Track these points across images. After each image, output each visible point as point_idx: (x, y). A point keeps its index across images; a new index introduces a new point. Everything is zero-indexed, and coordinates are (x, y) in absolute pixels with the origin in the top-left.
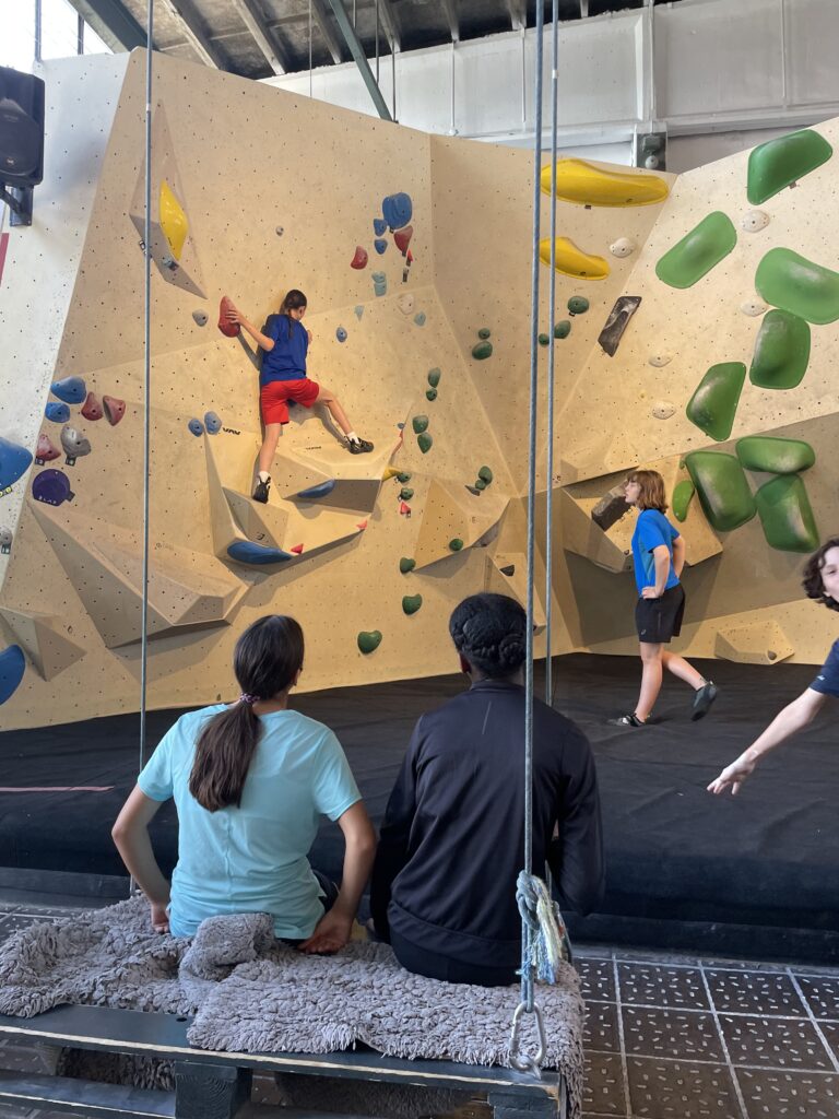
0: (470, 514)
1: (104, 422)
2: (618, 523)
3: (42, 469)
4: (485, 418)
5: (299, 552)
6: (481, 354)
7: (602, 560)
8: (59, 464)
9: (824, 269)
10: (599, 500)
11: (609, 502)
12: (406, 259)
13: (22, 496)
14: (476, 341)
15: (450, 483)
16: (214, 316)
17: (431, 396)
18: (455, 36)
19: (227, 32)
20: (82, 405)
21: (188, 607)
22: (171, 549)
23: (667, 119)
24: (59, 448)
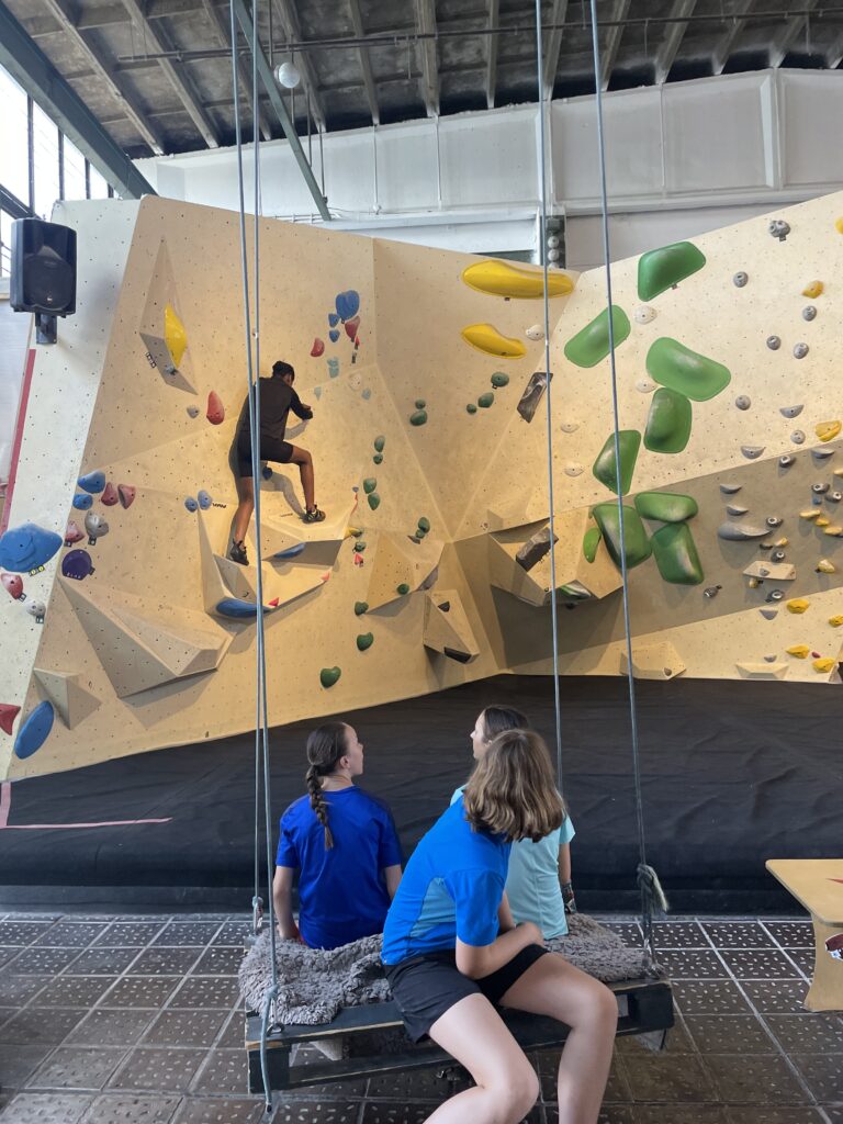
0: (414, 561)
1: (118, 506)
2: (538, 565)
3: (70, 550)
4: (422, 476)
5: (276, 605)
6: (417, 421)
7: (525, 595)
8: (83, 545)
9: (701, 356)
10: (523, 544)
11: (531, 548)
12: (354, 344)
13: (53, 573)
14: (414, 411)
15: (395, 534)
16: (204, 409)
17: (378, 460)
18: (376, 121)
19: (166, 110)
20: (102, 493)
21: (191, 660)
22: (171, 609)
23: (564, 202)
24: (84, 531)
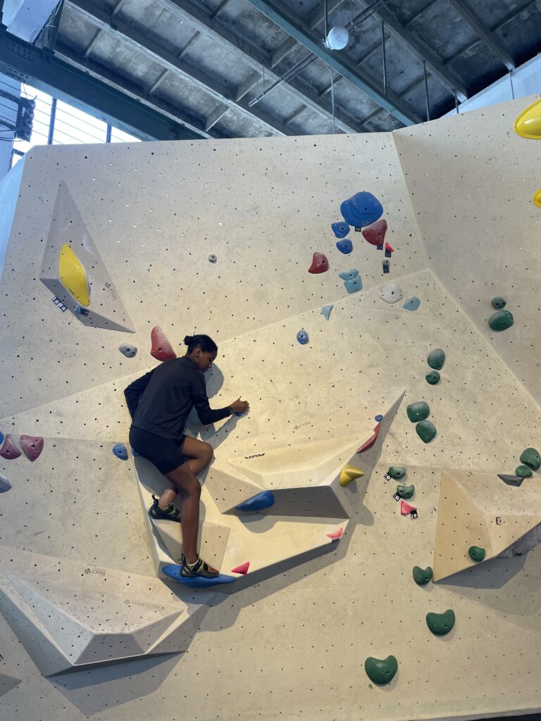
0: (491, 513)
1: (22, 459)
5: (244, 572)
6: (501, 324)
12: (383, 251)
15: (471, 474)
16: (146, 347)
17: (433, 379)
21: (85, 647)
22: (103, 573)
